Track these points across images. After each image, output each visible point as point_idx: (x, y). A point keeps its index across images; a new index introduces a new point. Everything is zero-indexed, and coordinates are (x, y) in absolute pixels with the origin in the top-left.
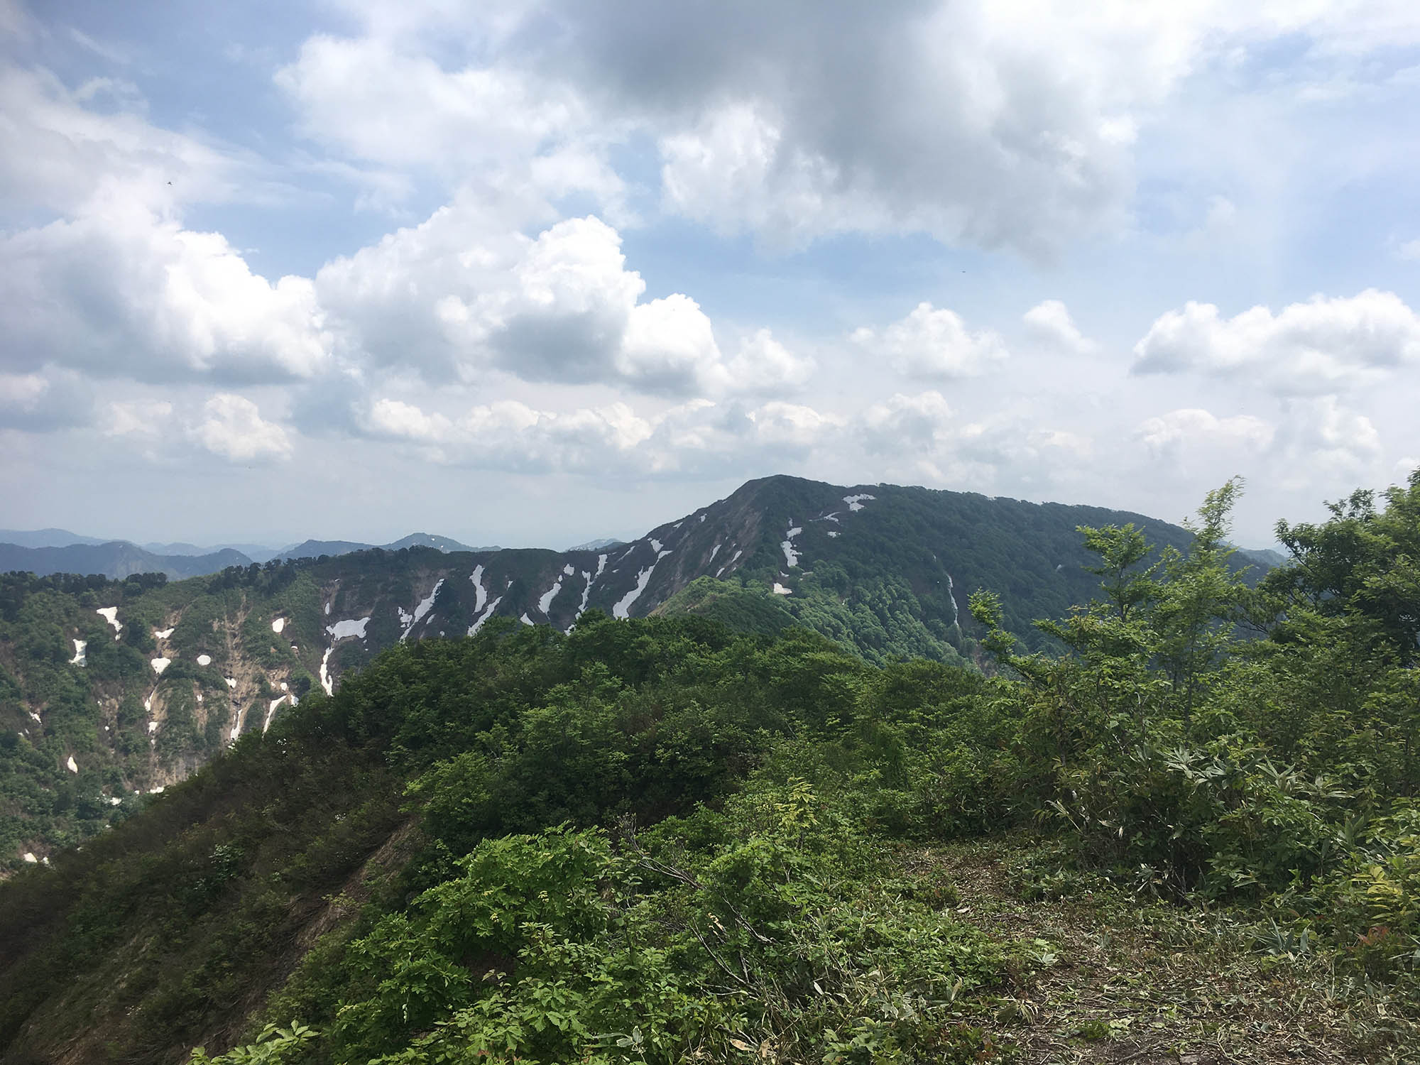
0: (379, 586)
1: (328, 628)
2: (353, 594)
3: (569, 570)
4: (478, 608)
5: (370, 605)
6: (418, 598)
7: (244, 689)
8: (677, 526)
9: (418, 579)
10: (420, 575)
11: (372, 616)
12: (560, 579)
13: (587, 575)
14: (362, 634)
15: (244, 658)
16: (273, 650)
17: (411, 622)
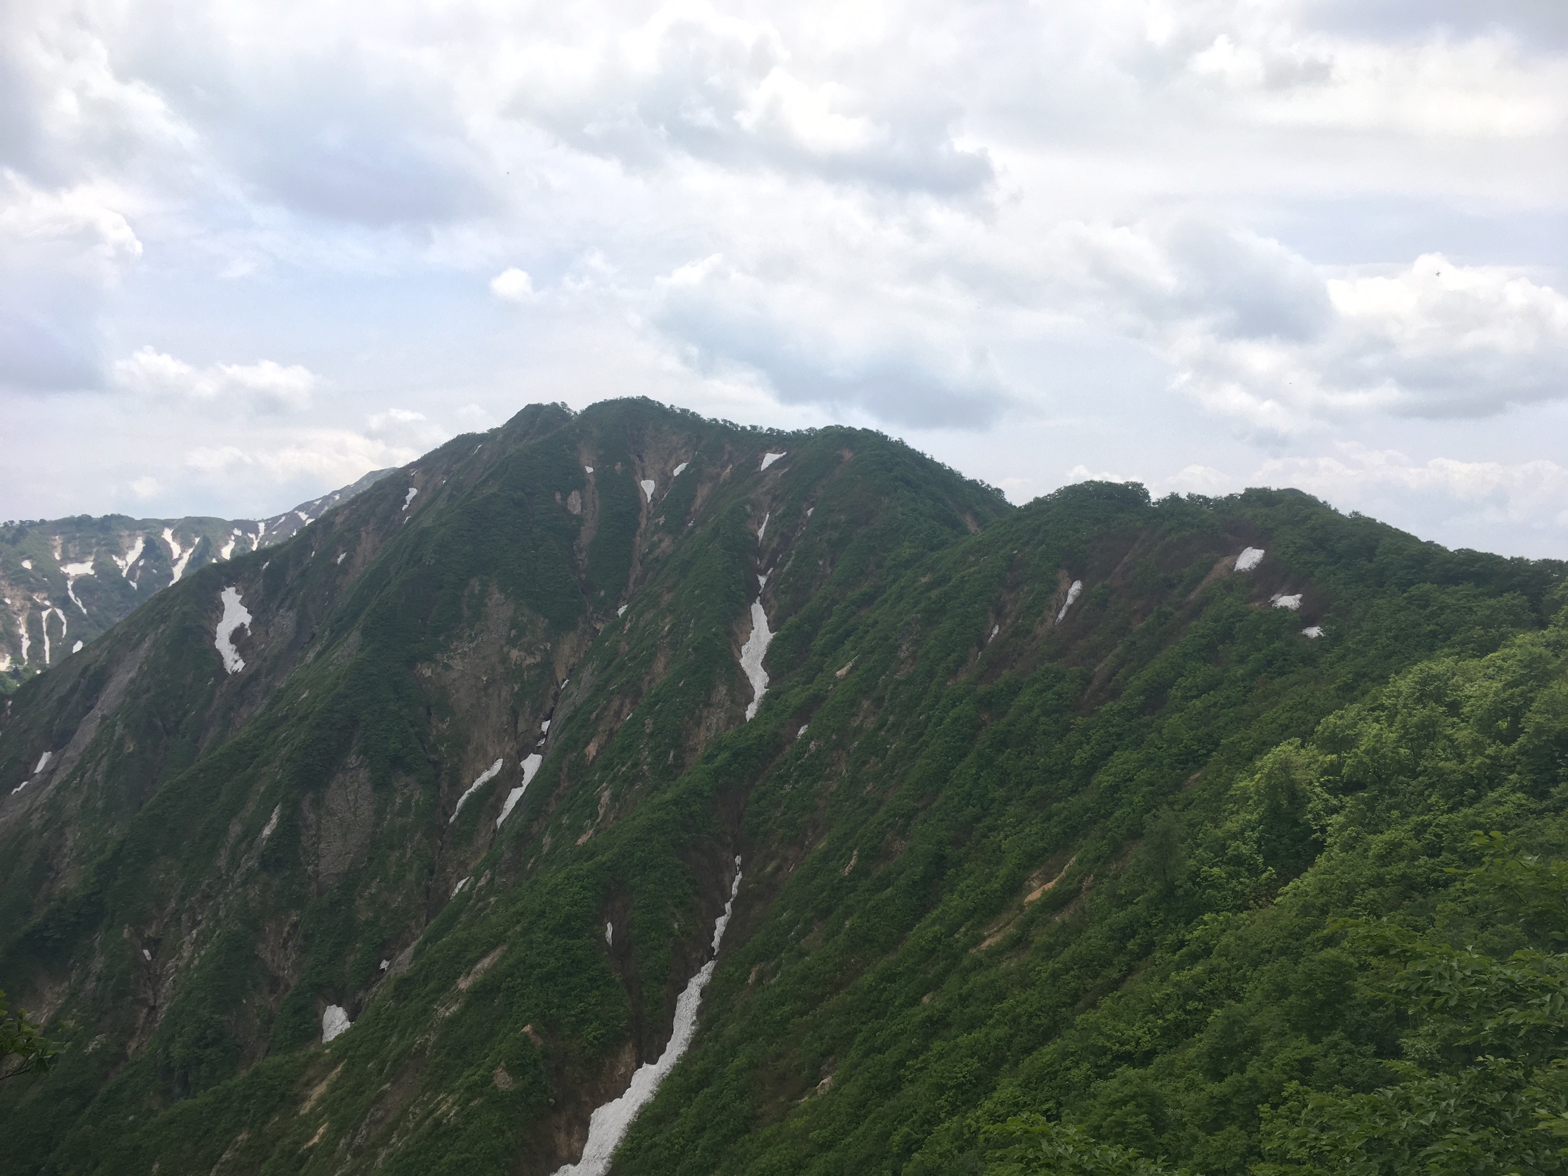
0: (94, 541)
1: (62, 569)
2: (75, 546)
3: (238, 532)
4: (176, 556)
5: (90, 553)
6: (126, 550)
7: (18, 604)
8: (318, 503)
9: (121, 537)
10: (122, 534)
11: (94, 560)
12: (233, 538)
13: (252, 536)
14: (92, 572)
15: (10, 585)
16: (32, 579)
17: (126, 565)
